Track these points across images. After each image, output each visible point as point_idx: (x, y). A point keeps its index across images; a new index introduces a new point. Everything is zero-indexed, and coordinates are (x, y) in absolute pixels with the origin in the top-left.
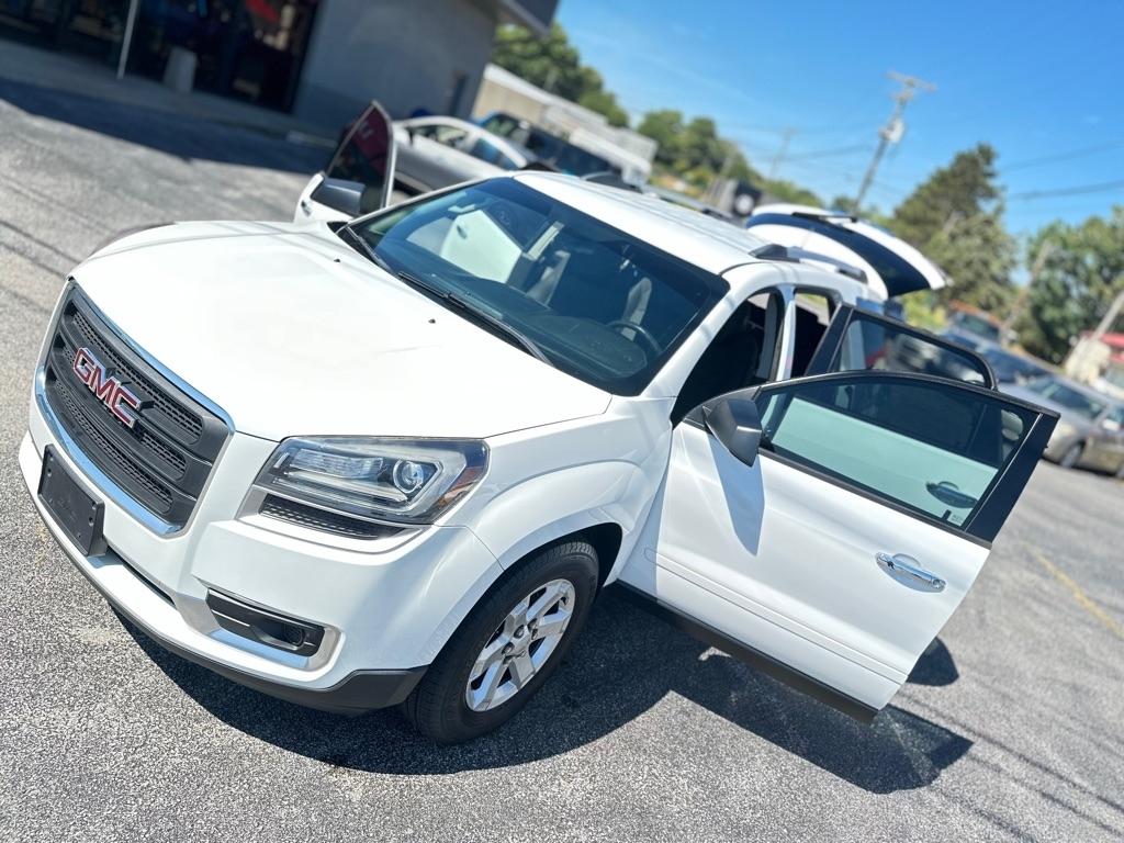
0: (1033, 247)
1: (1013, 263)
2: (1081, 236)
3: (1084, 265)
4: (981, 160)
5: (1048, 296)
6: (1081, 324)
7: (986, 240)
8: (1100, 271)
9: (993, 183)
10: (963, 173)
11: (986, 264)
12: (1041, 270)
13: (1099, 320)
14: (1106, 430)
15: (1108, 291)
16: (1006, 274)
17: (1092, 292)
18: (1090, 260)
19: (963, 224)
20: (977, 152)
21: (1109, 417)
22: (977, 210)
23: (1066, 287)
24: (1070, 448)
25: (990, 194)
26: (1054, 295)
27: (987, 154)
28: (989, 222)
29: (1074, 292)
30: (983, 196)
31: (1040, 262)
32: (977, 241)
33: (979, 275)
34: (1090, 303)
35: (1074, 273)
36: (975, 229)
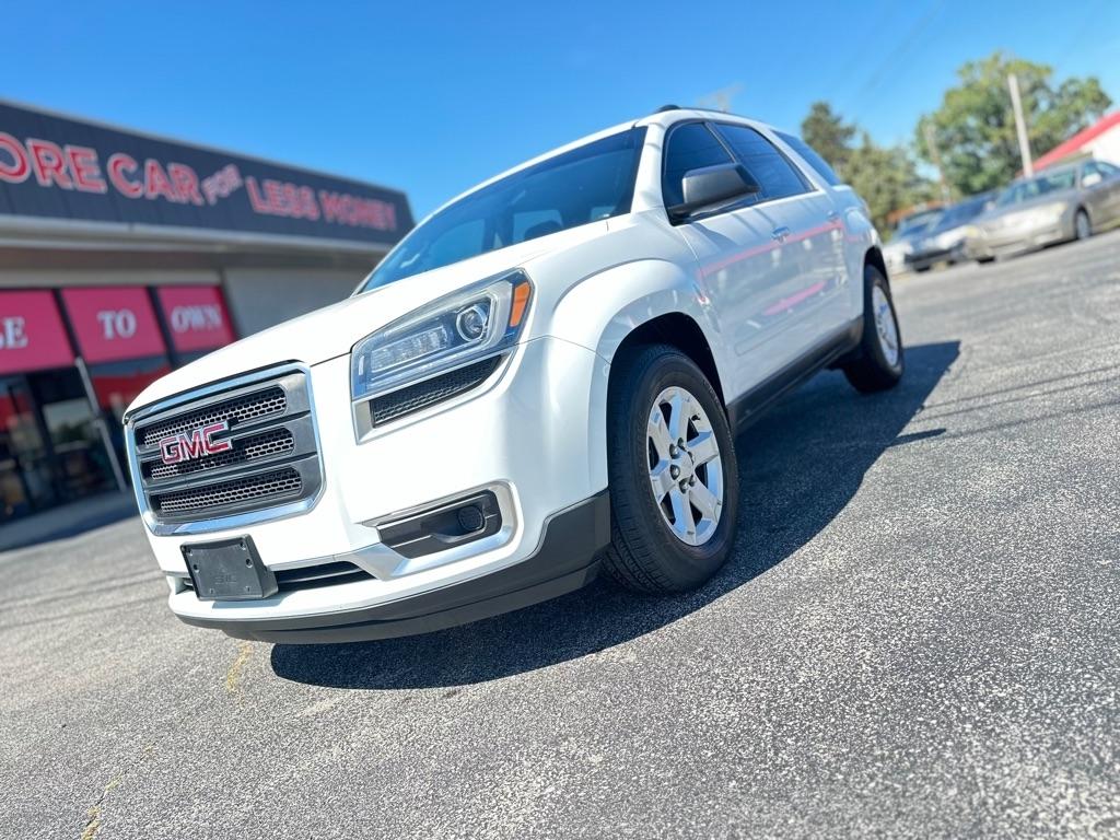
0: (919, 148)
1: (912, 165)
2: (949, 112)
3: (972, 130)
4: (821, 115)
5: (962, 171)
6: (1009, 171)
7: (876, 164)
8: (987, 122)
9: (846, 123)
10: (816, 134)
11: (891, 180)
12: (940, 158)
13: (1019, 158)
14: (1091, 187)
15: (1007, 132)
16: (914, 175)
17: (996, 141)
18: (972, 122)
19: (848, 168)
20: (814, 112)
21: (1084, 176)
22: (850, 151)
23: (973, 155)
24: (1075, 221)
25: (849, 132)
26: (969, 166)
27: (822, 109)
28: (866, 151)
29: (982, 153)
30: (845, 136)
31: (934, 151)
32: (870, 170)
33: (894, 192)
34: (1003, 151)
35: (966, 140)
36: (860, 163)
